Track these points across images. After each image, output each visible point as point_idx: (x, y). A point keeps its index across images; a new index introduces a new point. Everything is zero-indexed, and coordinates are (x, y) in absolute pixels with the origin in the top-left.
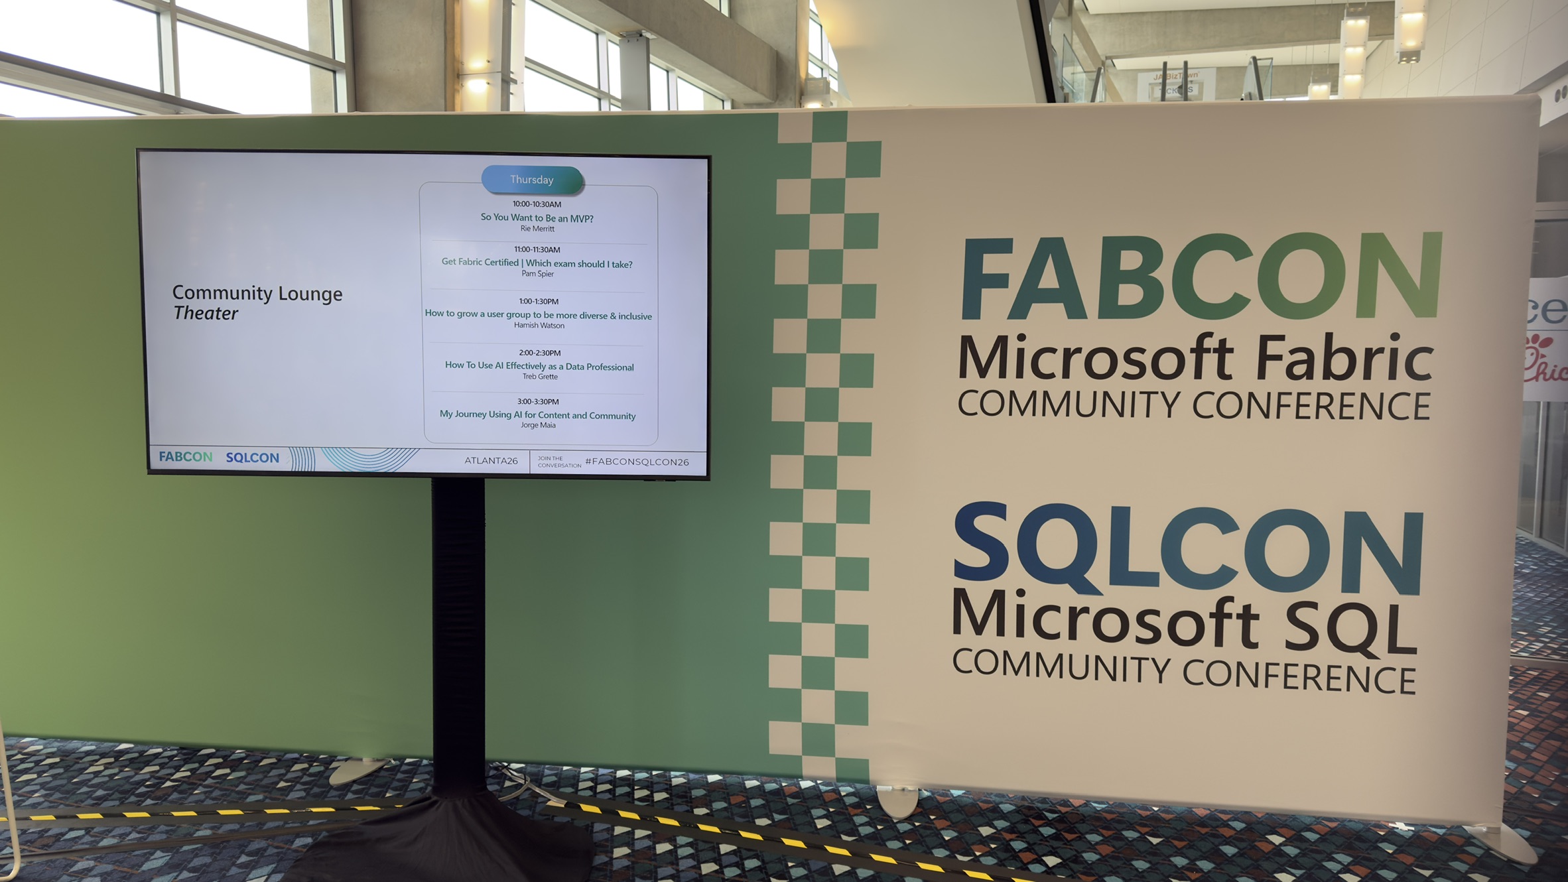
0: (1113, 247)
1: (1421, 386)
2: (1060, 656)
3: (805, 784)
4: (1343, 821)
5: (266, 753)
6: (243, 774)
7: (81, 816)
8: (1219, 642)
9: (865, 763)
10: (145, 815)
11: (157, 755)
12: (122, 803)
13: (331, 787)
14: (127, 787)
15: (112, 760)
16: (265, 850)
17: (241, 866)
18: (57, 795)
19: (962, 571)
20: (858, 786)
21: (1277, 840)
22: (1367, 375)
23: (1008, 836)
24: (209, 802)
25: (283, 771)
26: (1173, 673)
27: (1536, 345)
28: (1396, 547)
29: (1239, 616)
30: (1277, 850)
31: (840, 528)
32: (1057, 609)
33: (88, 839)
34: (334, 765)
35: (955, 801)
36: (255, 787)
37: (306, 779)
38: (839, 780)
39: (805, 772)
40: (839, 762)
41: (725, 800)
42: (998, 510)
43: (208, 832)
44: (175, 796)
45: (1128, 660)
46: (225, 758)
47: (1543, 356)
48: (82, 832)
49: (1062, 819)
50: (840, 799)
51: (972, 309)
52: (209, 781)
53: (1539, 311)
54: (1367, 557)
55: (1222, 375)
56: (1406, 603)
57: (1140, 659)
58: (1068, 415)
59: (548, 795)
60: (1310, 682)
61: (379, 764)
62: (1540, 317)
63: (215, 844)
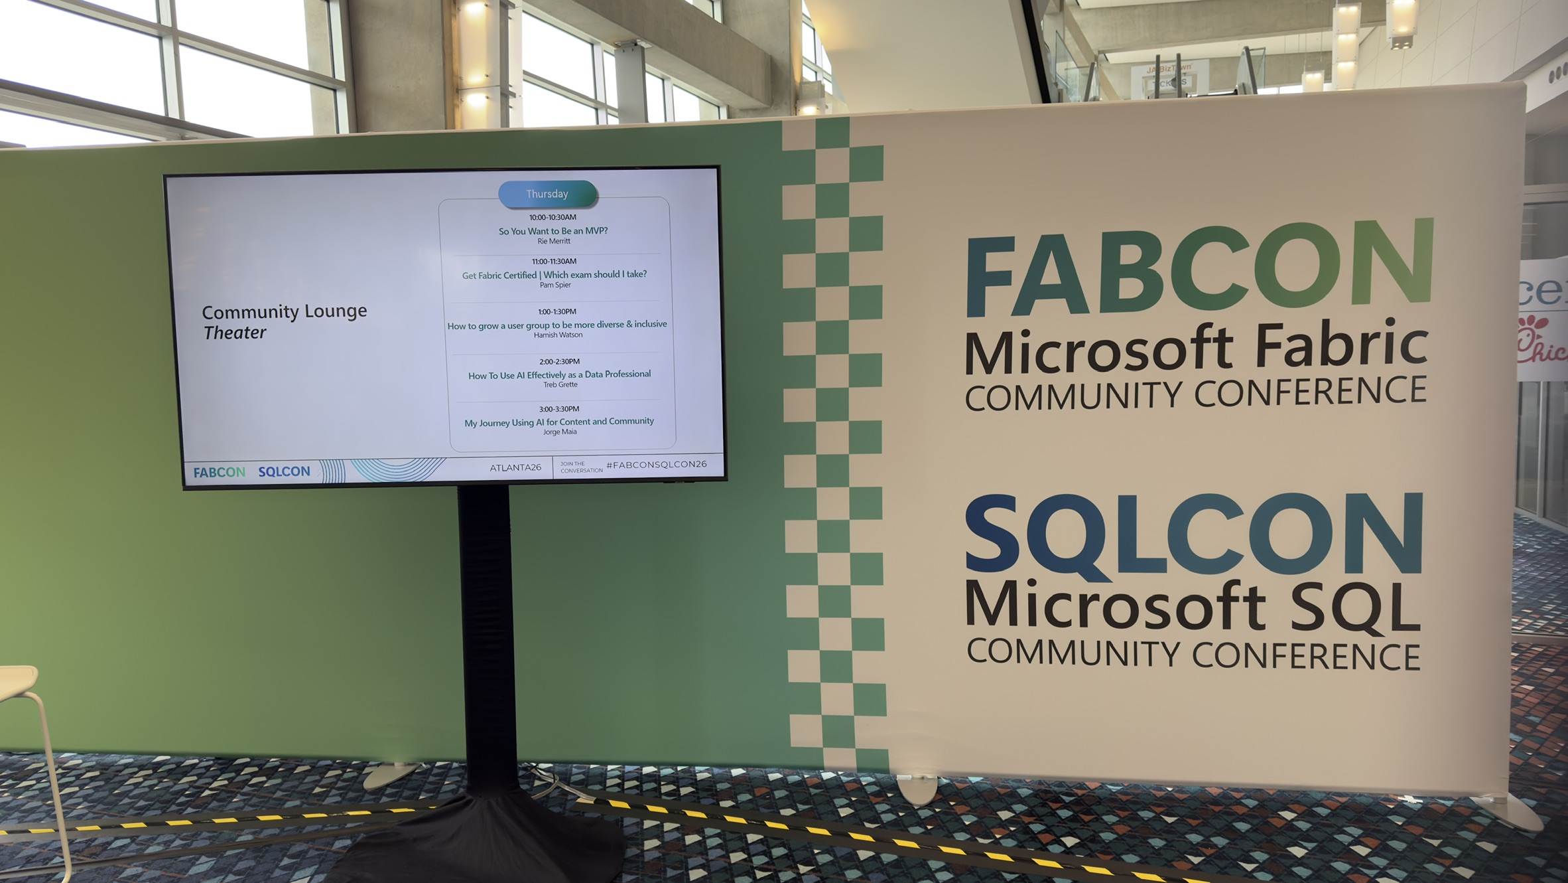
0: (1112, 242)
1: (1417, 369)
2: (1072, 643)
3: (827, 775)
4: (1354, 795)
5: (299, 760)
6: (278, 781)
7: (125, 826)
8: (1227, 624)
9: (884, 754)
10: (187, 822)
11: (193, 766)
12: (164, 812)
13: (366, 791)
14: (168, 797)
15: (150, 772)
16: (306, 852)
17: (285, 868)
18: (100, 807)
19: (974, 563)
20: (879, 776)
21: (1288, 815)
22: (1364, 360)
23: (1026, 819)
24: (248, 809)
25: (317, 777)
26: (1183, 656)
27: (1532, 327)
28: (1397, 528)
29: (1245, 599)
30: (1290, 825)
31: (854, 524)
32: (1067, 597)
33: (134, 847)
34: (367, 770)
35: (973, 787)
36: (292, 793)
37: (340, 784)
38: (860, 770)
39: (826, 764)
40: (861, 753)
41: (750, 792)
42: (1008, 502)
43: (250, 837)
44: (214, 804)
45: (1139, 644)
46: (260, 766)
47: (1539, 337)
48: (128, 841)
49: (1079, 801)
50: (862, 788)
51: (976, 307)
52: (247, 789)
53: (1534, 293)
54: (1370, 538)
55: (1223, 363)
56: (1406, 580)
57: (1150, 644)
58: (1073, 407)
59: (578, 793)
60: (1316, 660)
61: (410, 769)
62: (1535, 298)
63: (258, 848)
